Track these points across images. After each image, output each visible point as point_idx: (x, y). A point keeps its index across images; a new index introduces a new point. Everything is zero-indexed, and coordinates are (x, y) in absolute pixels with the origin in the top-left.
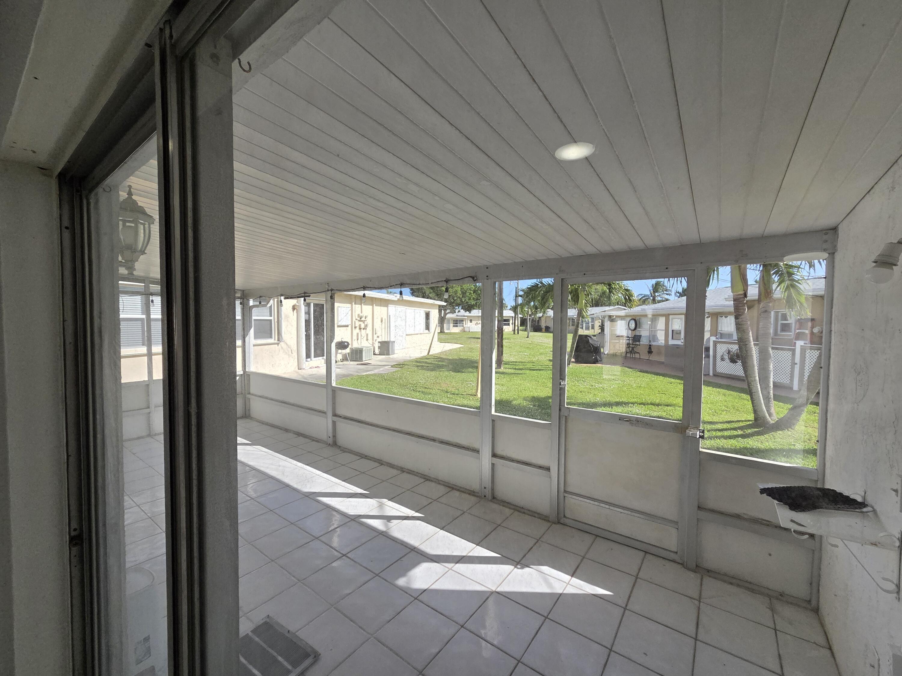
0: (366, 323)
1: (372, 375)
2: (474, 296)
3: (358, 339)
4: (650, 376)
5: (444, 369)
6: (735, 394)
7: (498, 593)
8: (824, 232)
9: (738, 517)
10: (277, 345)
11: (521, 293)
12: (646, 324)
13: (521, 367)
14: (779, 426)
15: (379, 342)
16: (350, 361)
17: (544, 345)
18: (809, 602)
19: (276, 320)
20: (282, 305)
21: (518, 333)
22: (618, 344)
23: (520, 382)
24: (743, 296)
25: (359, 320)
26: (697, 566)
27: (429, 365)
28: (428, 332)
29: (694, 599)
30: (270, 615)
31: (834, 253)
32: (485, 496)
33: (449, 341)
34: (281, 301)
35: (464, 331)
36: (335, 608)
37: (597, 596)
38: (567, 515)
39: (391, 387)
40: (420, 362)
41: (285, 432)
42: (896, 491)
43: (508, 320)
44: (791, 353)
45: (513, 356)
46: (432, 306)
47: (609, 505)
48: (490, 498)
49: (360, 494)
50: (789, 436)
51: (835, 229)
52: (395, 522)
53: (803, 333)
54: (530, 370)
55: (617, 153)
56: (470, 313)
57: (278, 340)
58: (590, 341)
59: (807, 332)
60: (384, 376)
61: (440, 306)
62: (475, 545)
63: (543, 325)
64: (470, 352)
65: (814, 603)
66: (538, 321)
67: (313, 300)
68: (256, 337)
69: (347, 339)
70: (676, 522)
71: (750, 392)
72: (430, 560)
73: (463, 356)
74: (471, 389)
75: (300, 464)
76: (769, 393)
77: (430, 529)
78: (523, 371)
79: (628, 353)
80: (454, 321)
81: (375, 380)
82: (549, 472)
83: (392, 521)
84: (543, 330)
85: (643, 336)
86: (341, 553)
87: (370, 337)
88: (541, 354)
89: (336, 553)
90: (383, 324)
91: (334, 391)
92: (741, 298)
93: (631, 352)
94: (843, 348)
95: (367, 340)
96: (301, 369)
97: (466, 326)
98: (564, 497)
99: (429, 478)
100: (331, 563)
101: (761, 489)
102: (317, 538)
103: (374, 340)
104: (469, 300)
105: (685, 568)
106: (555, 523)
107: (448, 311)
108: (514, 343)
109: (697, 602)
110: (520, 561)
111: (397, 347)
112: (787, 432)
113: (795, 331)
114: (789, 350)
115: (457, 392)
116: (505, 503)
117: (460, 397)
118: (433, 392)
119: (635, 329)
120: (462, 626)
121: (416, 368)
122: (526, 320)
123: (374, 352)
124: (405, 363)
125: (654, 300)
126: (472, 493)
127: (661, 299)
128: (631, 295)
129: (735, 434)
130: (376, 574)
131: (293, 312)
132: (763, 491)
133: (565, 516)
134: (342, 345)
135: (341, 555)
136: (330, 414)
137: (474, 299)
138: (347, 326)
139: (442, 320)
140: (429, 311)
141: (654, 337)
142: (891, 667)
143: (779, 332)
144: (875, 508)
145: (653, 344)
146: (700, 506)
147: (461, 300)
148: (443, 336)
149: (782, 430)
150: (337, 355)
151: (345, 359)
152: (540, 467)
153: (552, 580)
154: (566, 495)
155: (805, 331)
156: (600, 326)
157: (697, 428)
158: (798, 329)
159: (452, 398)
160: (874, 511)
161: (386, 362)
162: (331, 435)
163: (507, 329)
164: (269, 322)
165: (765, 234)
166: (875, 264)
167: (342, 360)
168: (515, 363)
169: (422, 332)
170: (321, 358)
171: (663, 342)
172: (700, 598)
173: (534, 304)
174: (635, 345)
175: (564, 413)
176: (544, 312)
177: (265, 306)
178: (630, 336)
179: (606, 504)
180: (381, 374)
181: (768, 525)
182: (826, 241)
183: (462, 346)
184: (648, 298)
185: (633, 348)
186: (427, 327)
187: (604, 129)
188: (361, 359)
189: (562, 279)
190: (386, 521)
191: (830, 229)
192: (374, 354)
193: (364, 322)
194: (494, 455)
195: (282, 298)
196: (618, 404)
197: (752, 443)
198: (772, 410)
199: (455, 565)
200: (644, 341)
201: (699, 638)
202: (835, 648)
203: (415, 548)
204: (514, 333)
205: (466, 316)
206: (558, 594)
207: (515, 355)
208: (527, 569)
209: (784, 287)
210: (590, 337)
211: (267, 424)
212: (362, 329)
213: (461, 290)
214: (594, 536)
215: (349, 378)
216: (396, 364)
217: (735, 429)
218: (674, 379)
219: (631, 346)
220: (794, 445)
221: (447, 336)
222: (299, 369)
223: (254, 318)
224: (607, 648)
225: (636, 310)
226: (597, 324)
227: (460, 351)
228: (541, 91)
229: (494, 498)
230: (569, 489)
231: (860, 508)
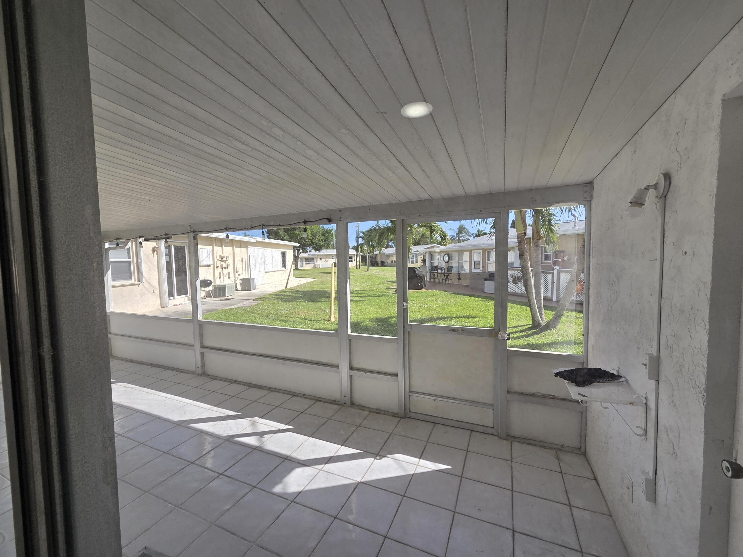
0: (227, 263)
1: (236, 309)
2: (323, 238)
3: (220, 278)
4: (460, 296)
5: (300, 300)
6: (518, 306)
7: (363, 483)
8: (584, 185)
9: (533, 395)
10: (137, 286)
11: (362, 235)
12: (456, 257)
13: (365, 295)
14: (548, 327)
15: (240, 279)
16: (214, 297)
17: (381, 276)
18: (580, 449)
19: (135, 262)
20: (141, 247)
21: (360, 268)
22: (436, 274)
23: (364, 307)
24: (523, 235)
25: (220, 261)
26: (507, 435)
27: (287, 297)
28: (285, 269)
29: (508, 460)
30: (147, 546)
31: (591, 200)
32: (345, 403)
33: (303, 276)
34: (141, 243)
35: (315, 267)
36: (215, 525)
37: (440, 471)
38: (412, 410)
39: (254, 318)
40: (279, 295)
41: (150, 367)
42: (645, 365)
43: (351, 258)
44: (551, 275)
45: (357, 286)
46: (287, 247)
47: (444, 398)
48: (349, 405)
49: (232, 416)
50: (554, 333)
51: (591, 183)
52: (267, 436)
53: (558, 260)
54: (372, 297)
55: (455, 110)
56: (319, 252)
57: (139, 281)
58: (417, 272)
59: (560, 260)
60: (247, 309)
61: (294, 247)
62: (341, 446)
63: (379, 261)
64: (322, 284)
65: (583, 450)
66: (375, 257)
67: (174, 242)
68: (114, 279)
69: (210, 277)
70: (492, 405)
71: (529, 304)
72: (302, 465)
73: (316, 288)
74: (325, 316)
75: (170, 396)
76: (541, 304)
77: (301, 438)
78: (366, 298)
79: (444, 280)
80: (306, 259)
81: (239, 313)
82: (397, 378)
83: (265, 436)
84: (380, 265)
85: (454, 267)
86: (218, 473)
87: (232, 276)
88: (379, 283)
89: (211, 473)
90: (244, 264)
91: (201, 325)
92: (522, 236)
93: (446, 279)
94: (599, 267)
95: (229, 278)
96: (164, 307)
97: (317, 263)
98: (409, 396)
99: (294, 394)
100: (208, 484)
101: (555, 374)
102: (192, 463)
103: (236, 278)
104: (318, 241)
105: (499, 438)
106: (403, 418)
107: (301, 251)
108: (357, 276)
109: (510, 462)
110: (379, 453)
111: (258, 283)
112: (553, 331)
113: (553, 259)
114: (550, 273)
115: (313, 318)
116: (362, 407)
117: (316, 323)
118: (292, 319)
119: (448, 262)
120: (335, 518)
121: (276, 301)
122: (366, 257)
123: (236, 288)
124: (266, 297)
125: (459, 239)
126: (334, 402)
127: (464, 239)
128: (445, 236)
129: (521, 335)
130: (252, 486)
131: (153, 254)
132: (557, 374)
133: (410, 411)
134: (206, 283)
135: (218, 475)
136: (197, 345)
137: (322, 240)
138: (210, 266)
139: (296, 258)
140: (285, 251)
141: (461, 267)
142: (644, 487)
143: (543, 261)
144: (627, 378)
145: (461, 272)
146: (508, 390)
147: (312, 242)
148: (297, 272)
149: (550, 329)
150: (201, 293)
151: (208, 295)
152: (390, 374)
153: (405, 464)
154: (411, 394)
155: (559, 259)
156: (422, 260)
157: (505, 332)
158: (554, 258)
159: (309, 324)
160: (627, 381)
161: (248, 296)
162: (199, 365)
163: (352, 265)
164: (127, 264)
165: (548, 186)
166: (630, 204)
167: (206, 297)
168: (359, 292)
169: (279, 269)
170: (184, 296)
171: (468, 271)
172: (512, 459)
173: (372, 244)
174: (449, 273)
175: (408, 329)
176: (381, 250)
177: (123, 248)
178: (445, 267)
179: (441, 398)
180: (244, 307)
181: (553, 398)
182: (586, 192)
183: (315, 280)
184: (455, 239)
185: (447, 276)
186: (284, 265)
187: (447, 87)
188: (224, 294)
189: (402, 220)
190: (258, 437)
191: (587, 183)
192: (237, 290)
193: (225, 262)
194: (351, 368)
195: (141, 240)
196: (440, 319)
197: (533, 340)
198: (544, 316)
199: (324, 466)
200: (455, 271)
201: (514, 489)
202: (599, 479)
203: (288, 457)
204: (357, 268)
205: (316, 255)
206: (411, 474)
207: (358, 286)
208: (384, 459)
209: (545, 229)
210: (416, 269)
211: (131, 361)
212: (224, 269)
213: (311, 233)
214: (434, 424)
215: (213, 313)
216: (257, 297)
217: (521, 331)
218: (477, 298)
219: (446, 274)
220: (558, 340)
221: (302, 272)
222: (161, 307)
223: (111, 260)
224: (451, 511)
225: (449, 247)
226: (420, 259)
227: (313, 284)
228: (401, 44)
229: (352, 404)
230: (413, 389)
231: (618, 379)
